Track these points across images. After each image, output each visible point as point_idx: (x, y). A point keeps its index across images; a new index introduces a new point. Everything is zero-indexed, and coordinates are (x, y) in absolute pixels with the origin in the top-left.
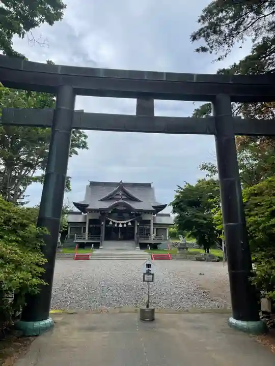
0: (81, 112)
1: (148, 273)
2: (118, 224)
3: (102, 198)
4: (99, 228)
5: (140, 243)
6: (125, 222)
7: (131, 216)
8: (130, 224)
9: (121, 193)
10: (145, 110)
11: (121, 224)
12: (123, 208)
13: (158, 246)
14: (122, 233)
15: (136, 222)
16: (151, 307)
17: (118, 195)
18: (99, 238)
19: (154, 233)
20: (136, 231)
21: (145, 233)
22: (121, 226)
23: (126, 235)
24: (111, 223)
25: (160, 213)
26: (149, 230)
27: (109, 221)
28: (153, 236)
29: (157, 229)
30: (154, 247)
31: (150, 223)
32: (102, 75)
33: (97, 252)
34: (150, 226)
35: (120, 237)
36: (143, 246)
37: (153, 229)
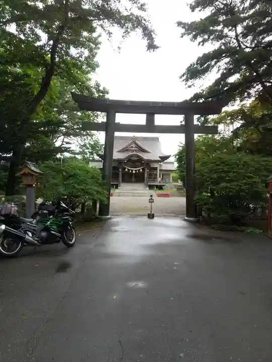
0: (119, 123)
1: (151, 199)
2: (132, 171)
3: (119, 150)
4: (118, 174)
5: (149, 185)
6: (138, 169)
7: (142, 164)
8: (141, 170)
9: (134, 145)
10: (150, 120)
11: (134, 170)
12: (136, 159)
13: (163, 187)
14: (135, 177)
15: (146, 169)
16: (152, 213)
17: (132, 147)
18: (118, 180)
19: (160, 177)
20: (146, 176)
21: (153, 177)
22: (134, 172)
23: (138, 178)
24: (126, 170)
25: (166, 161)
26: (156, 175)
27: (125, 168)
28: (159, 179)
29: (163, 174)
30: (160, 188)
31: (157, 170)
32: (129, 104)
33: (117, 191)
34: (157, 172)
35: (133, 180)
36: (151, 187)
37: (160, 174)
